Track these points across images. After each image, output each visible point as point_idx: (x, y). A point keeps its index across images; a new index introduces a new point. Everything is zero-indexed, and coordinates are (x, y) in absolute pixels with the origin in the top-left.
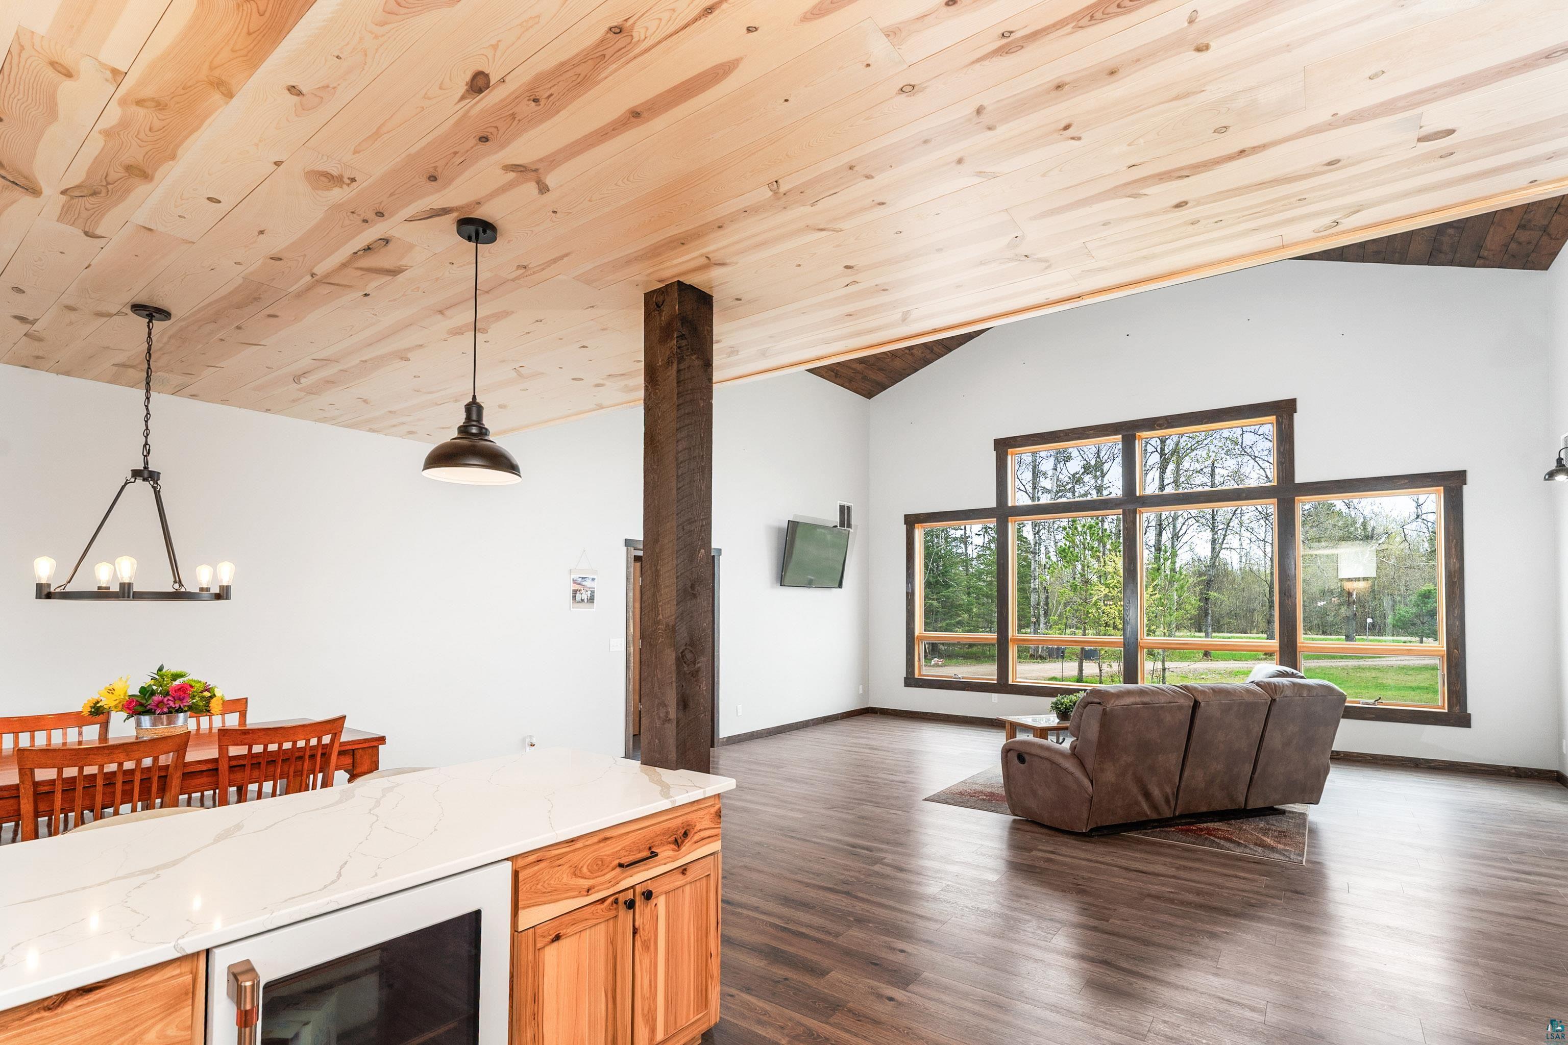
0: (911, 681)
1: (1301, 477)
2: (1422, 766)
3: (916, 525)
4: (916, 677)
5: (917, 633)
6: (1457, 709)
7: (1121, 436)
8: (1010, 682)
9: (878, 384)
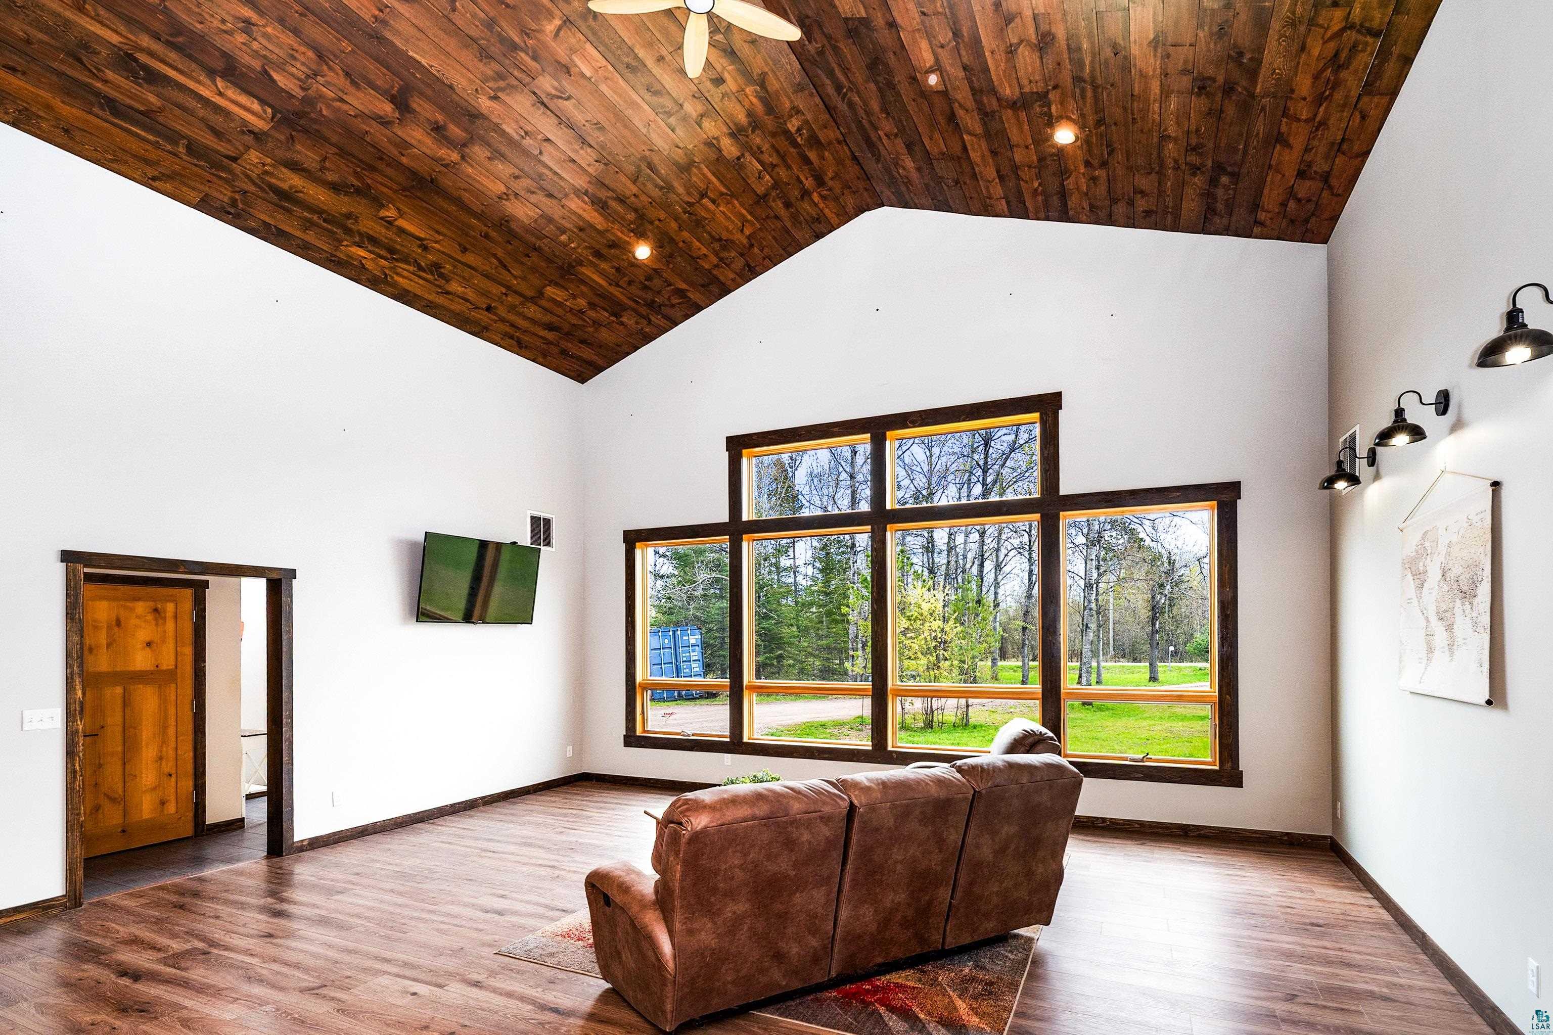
0: (632, 740)
1: (1066, 487)
2: (1192, 834)
3: (637, 544)
4: (638, 734)
5: (639, 678)
6: (1228, 766)
7: (869, 435)
8: (745, 740)
9: (590, 363)
